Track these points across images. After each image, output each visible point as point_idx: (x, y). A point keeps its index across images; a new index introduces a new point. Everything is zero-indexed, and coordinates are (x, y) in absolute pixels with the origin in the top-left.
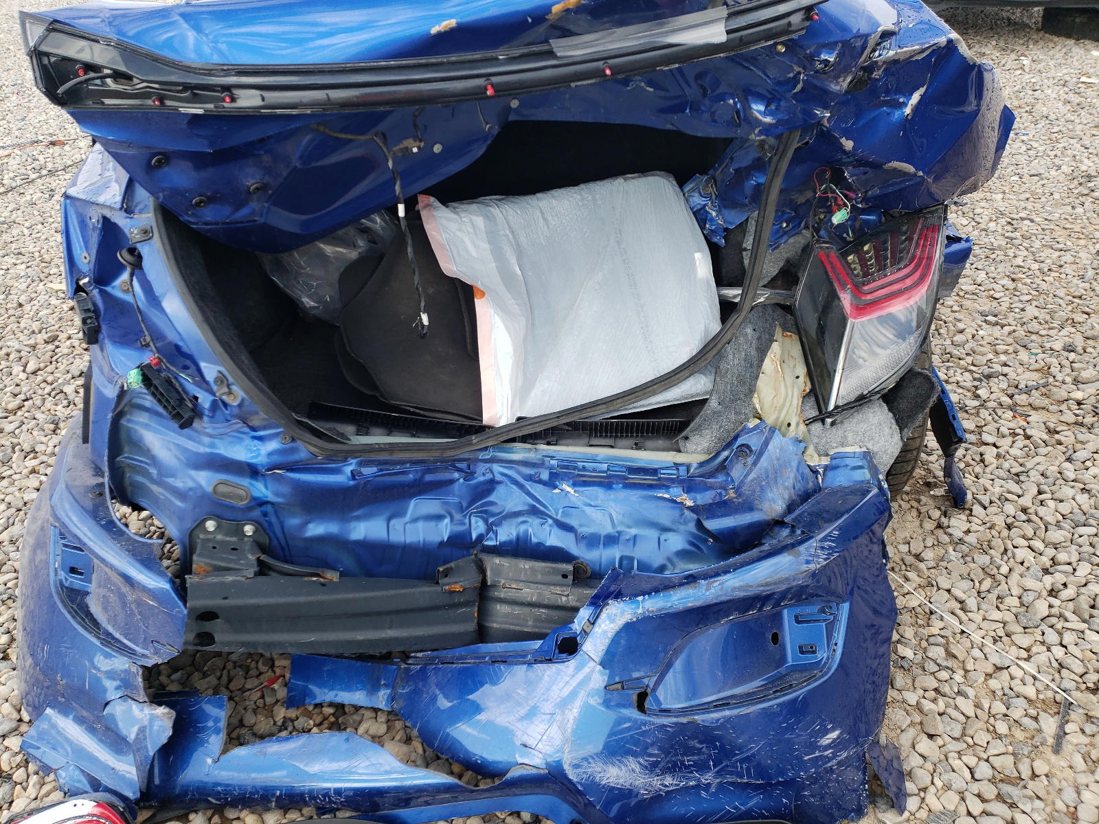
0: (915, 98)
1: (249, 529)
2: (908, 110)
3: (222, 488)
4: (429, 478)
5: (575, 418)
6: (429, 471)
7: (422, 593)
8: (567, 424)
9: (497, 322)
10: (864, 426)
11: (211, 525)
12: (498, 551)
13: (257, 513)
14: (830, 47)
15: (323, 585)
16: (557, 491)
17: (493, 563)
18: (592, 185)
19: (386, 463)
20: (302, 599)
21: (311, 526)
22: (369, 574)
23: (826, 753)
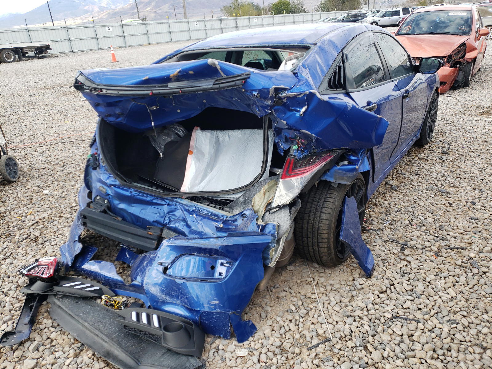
0: (303, 109)
1: (106, 201)
2: (301, 113)
3: (101, 188)
4: (154, 201)
5: (205, 196)
6: (155, 199)
7: (140, 232)
8: (201, 196)
9: (193, 162)
10: (280, 216)
11: (98, 198)
12: (170, 229)
13: (108, 197)
14: (255, 90)
15: (115, 220)
16: (191, 216)
17: (166, 231)
18: (246, 130)
19: (142, 192)
20: (106, 220)
21: (120, 205)
22: (134, 224)
23: (212, 307)
